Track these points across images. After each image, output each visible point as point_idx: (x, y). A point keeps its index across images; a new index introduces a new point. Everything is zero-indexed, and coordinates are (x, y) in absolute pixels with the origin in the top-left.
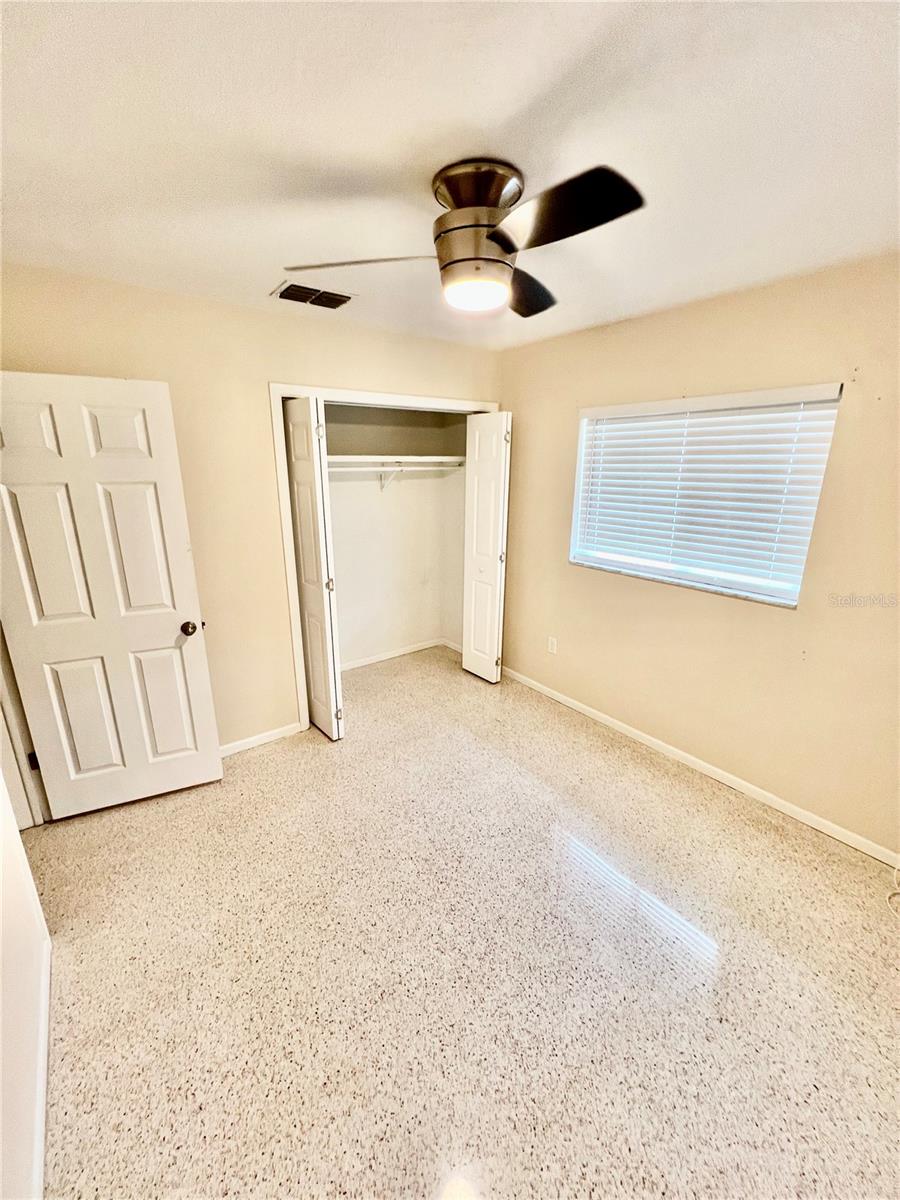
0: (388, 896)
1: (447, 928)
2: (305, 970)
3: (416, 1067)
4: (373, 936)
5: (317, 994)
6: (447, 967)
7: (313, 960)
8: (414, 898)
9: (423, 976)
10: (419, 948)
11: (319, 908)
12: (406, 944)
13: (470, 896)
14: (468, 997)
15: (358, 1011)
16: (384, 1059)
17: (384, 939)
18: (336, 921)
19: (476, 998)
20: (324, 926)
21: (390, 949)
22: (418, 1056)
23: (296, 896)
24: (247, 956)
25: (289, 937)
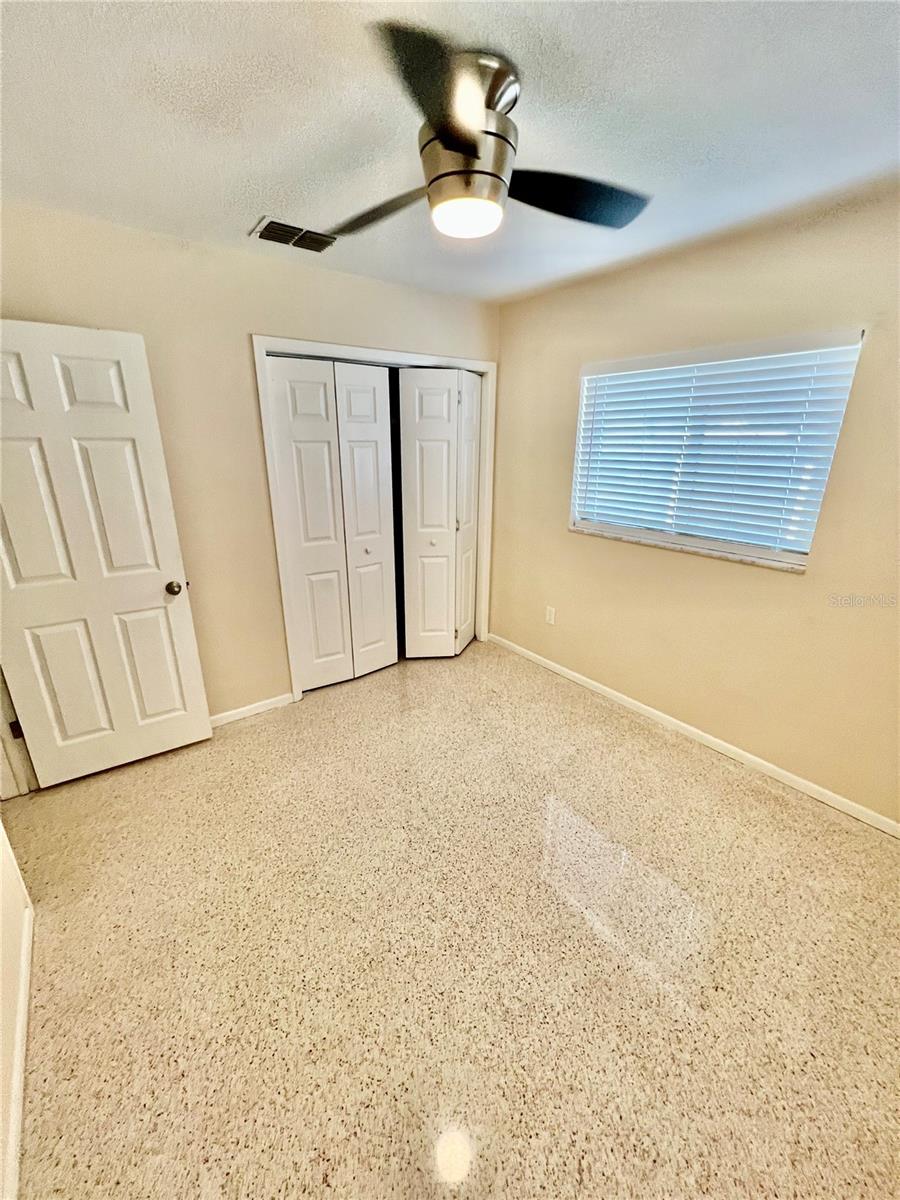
0: (378, 865)
1: (438, 897)
2: (292, 937)
3: (403, 1033)
4: (362, 904)
5: (304, 963)
6: (438, 935)
7: (301, 928)
8: (406, 867)
9: (413, 943)
10: (409, 917)
11: (308, 876)
12: (396, 912)
13: (463, 865)
14: (458, 964)
15: (346, 979)
16: (372, 1027)
17: (375, 907)
18: (325, 890)
19: (467, 966)
20: (313, 895)
21: (380, 917)
22: (406, 1023)
23: (285, 865)
24: (233, 924)
25: (277, 905)
